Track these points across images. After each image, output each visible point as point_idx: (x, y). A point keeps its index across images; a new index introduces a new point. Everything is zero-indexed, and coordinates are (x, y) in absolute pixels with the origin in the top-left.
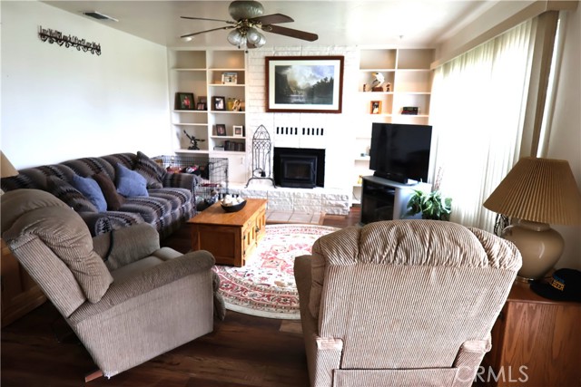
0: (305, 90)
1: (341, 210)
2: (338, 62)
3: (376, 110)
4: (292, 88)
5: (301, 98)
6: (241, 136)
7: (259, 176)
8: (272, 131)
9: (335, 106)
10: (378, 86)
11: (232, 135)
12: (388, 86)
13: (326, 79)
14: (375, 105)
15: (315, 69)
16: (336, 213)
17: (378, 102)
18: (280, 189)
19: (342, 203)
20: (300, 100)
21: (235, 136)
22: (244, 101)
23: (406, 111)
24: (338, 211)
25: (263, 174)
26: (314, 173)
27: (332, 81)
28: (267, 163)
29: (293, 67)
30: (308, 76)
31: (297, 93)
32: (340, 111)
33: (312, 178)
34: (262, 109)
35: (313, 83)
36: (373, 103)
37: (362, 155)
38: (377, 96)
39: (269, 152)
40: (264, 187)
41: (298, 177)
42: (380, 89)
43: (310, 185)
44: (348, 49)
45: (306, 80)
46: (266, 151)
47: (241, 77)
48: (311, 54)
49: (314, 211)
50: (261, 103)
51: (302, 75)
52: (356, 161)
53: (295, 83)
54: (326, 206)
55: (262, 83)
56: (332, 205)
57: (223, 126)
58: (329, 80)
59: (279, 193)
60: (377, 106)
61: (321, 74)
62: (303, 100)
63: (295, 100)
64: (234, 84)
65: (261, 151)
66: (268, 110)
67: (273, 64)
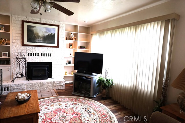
0: (42, 37)
1: (62, 87)
2: (57, 28)
3: (71, 47)
4: (36, 36)
5: (41, 41)
6: (7, 57)
7: (20, 76)
8: (26, 55)
9: (56, 45)
10: (72, 38)
12: (75, 38)
13: (52, 34)
14: (71, 45)
15: (47, 29)
16: (60, 89)
17: (72, 44)
18: (31, 81)
19: (62, 84)
20: (40, 42)
22: (9, 40)
23: (81, 48)
24: (61, 88)
25: (22, 75)
26: (47, 71)
27: (54, 34)
28: (24, 70)
29: (37, 27)
30: (44, 31)
31: (39, 38)
32: (58, 47)
33: (46, 74)
34: (20, 44)
35: (46, 34)
36: (70, 44)
37: (67, 64)
38: (71, 42)
39: (25, 65)
40: (22, 82)
41: (40, 75)
42: (72, 39)
43: (46, 78)
44: (61, 23)
45: (43, 33)
46: (24, 64)
48: (45, 22)
49: (50, 89)
50: (19, 42)
51: (41, 31)
52: (64, 66)
53: (38, 34)
54: (55, 86)
55: (20, 32)
56: (58, 86)
58: (53, 34)
59: (33, 84)
60: (72, 45)
61: (50, 31)
62: (41, 42)
63: (38, 41)
64: (3, 31)
65: (21, 64)
66: (24, 45)
67: (26, 25)
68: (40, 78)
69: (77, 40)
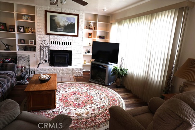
0: (63, 26)
1: (80, 74)
2: (77, 17)
3: (90, 36)
4: (57, 25)
5: (62, 30)
6: (33, 45)
7: (44, 62)
8: (49, 43)
9: (76, 34)
10: (91, 27)
11: (29, 44)
12: (94, 28)
13: (72, 23)
14: (90, 34)
15: (68, 18)
16: (78, 76)
17: (91, 33)
18: (53, 67)
19: (81, 72)
20: (61, 31)
21: (30, 45)
22: (35, 29)
23: (100, 37)
24: (79, 75)
25: (46, 61)
26: (67, 59)
27: (74, 24)
28: (47, 56)
29: (58, 16)
30: (64, 21)
31: (60, 28)
32: (77, 36)
33: (67, 62)
34: (44, 33)
35: (67, 24)
36: (89, 33)
37: (86, 53)
38: (90, 31)
39: (48, 52)
40: (46, 67)
41: (61, 62)
42: (92, 29)
43: (66, 65)
44: (81, 12)
45: (64, 22)
46: (47, 51)
47: (33, 18)
48: (66, 12)
49: (70, 75)
50: (43, 31)
51: (62, 20)
52: (83, 55)
53: (59, 23)
54: (74, 73)
55: (44, 22)
56: (77, 73)
57: (24, 40)
58: (73, 23)
59: (54, 69)
60: (91, 35)
61: (70, 21)
62: (63, 31)
63: (59, 30)
64: (29, 21)
65: (45, 51)
66: (47, 34)
67: (49, 14)
68: (61, 65)
69: (96, 30)
